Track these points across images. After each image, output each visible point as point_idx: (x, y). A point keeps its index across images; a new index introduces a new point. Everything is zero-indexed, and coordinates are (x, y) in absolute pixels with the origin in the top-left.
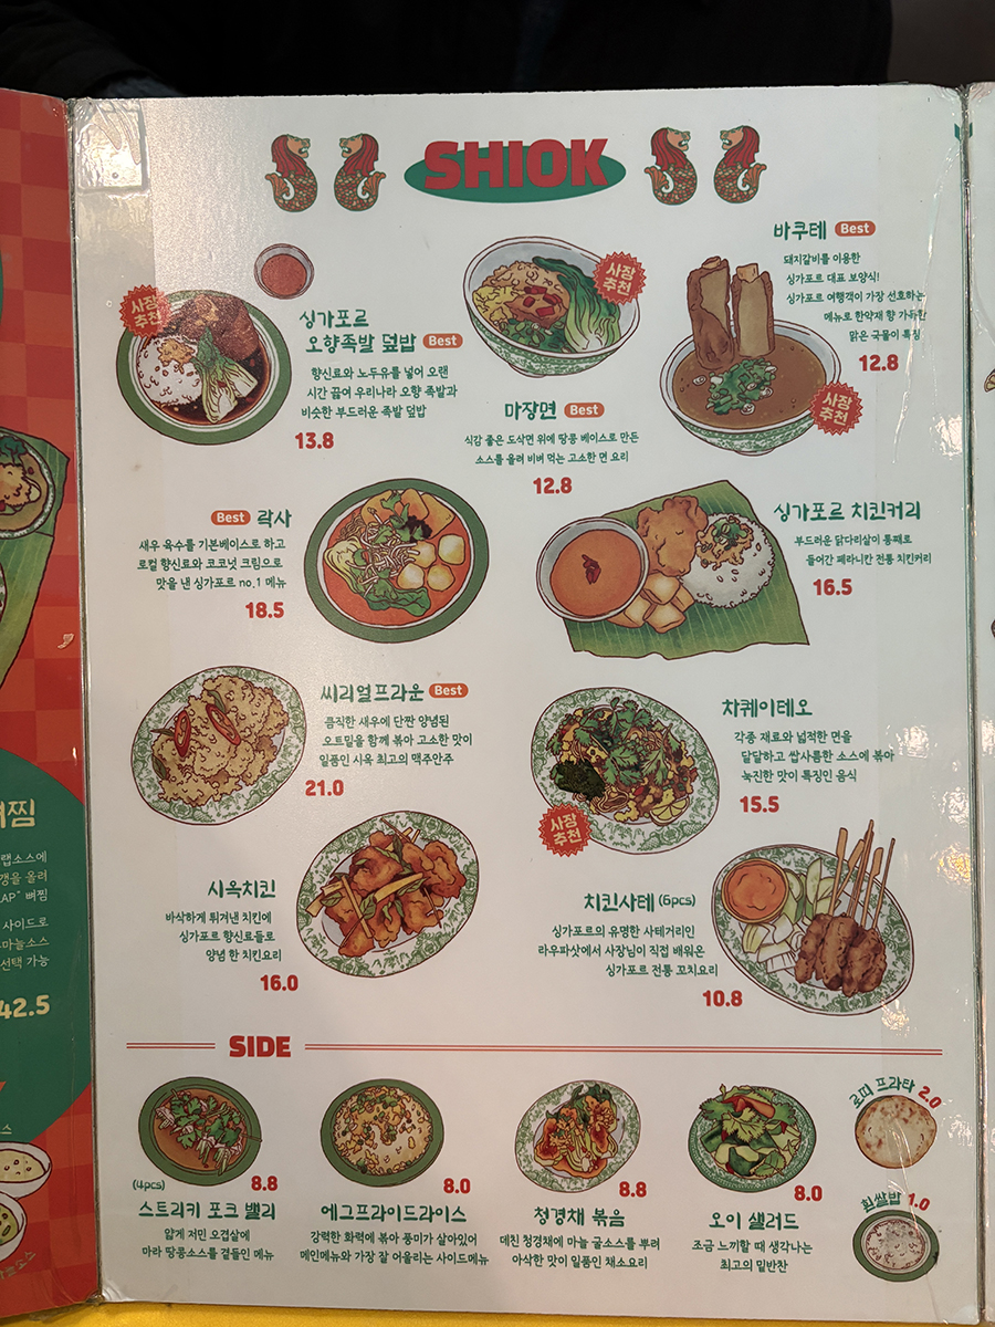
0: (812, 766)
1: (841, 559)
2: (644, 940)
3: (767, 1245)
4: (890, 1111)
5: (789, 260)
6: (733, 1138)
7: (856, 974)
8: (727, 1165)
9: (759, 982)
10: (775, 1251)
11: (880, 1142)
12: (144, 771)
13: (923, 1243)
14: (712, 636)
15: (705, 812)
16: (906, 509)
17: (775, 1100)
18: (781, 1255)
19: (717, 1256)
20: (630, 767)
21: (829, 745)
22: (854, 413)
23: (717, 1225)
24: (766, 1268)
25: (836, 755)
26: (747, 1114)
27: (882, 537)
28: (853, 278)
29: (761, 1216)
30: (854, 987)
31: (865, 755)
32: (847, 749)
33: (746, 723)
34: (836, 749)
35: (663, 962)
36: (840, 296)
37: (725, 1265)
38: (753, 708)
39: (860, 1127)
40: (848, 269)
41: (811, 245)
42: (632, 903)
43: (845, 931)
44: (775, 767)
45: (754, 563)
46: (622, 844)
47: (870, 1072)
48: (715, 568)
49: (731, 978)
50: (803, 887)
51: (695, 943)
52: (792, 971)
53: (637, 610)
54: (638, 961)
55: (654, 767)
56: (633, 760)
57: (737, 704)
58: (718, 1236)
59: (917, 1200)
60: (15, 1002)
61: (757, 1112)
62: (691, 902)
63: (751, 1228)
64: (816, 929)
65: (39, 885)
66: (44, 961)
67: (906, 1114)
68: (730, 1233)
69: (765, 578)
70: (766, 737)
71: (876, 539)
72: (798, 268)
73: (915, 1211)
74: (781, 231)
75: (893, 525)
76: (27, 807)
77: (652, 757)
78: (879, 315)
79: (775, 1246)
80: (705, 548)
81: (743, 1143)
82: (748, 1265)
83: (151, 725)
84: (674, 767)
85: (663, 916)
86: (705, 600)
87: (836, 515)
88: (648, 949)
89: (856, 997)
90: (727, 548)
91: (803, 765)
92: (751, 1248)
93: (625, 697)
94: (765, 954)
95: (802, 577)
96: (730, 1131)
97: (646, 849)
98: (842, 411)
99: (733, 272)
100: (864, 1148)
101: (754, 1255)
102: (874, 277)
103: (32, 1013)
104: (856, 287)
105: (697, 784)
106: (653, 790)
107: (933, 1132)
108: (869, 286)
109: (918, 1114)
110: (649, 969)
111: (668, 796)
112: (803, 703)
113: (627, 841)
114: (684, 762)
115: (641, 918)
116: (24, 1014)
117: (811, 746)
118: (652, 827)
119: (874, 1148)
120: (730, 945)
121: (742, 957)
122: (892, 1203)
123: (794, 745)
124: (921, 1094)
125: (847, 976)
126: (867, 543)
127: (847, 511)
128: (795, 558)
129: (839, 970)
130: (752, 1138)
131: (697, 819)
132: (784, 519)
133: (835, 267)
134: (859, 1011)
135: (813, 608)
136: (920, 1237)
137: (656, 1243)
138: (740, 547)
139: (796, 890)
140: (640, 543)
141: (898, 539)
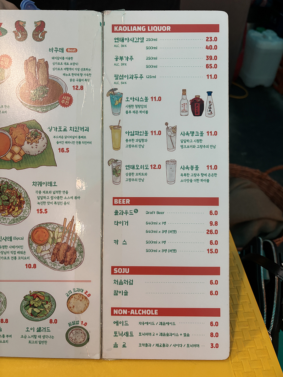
0: (57, 200)
1: (66, 142)
2: (9, 249)
3: (42, 336)
4: (76, 297)
5: (53, 58)
6: (33, 306)
7: (68, 259)
8: (31, 314)
9: (41, 261)
10: (44, 338)
11: (74, 306)
13: (85, 335)
14: (30, 163)
15: (27, 213)
16: (85, 129)
17: (45, 295)
18: (46, 339)
19: (28, 339)
20: (6, 201)
21: (62, 194)
22: (71, 101)
23: (28, 331)
24: (41, 343)
25: (64, 197)
26: (37, 299)
27: (78, 137)
28: (71, 64)
29: (40, 328)
30: (68, 263)
31: (72, 198)
32: (67, 196)
33: (38, 188)
34: (64, 195)
35: (14, 256)
36: (67, 69)
37: (30, 342)
38: (41, 184)
39: (68, 302)
40: (70, 62)
41: (59, 54)
42: (6, 239)
43: (65, 247)
44: (46, 201)
45: (42, 143)
46: (3, 222)
47: (71, 287)
48: (31, 144)
49: (33, 260)
50: (54, 235)
51: (23, 250)
52: (50, 258)
53: (9, 156)
54: (7, 255)
55: (13, 200)
56: (7, 199)
57: (36, 183)
58: (28, 334)
59: (84, 323)
61: (40, 299)
62: (22, 239)
63: (37, 331)
64: (57, 246)
67: (81, 298)
68: (31, 333)
69: (45, 147)
70: (44, 192)
71: (76, 137)
72: (55, 61)
73: (83, 326)
74: (51, 50)
75: (81, 133)
77: (12, 198)
78: (78, 75)
79: (44, 337)
80: (28, 138)
81: (35, 307)
82: (36, 342)
84: (18, 201)
85: (14, 243)
86: (28, 153)
87: (65, 130)
88: (10, 252)
89: (68, 266)
90: (34, 139)
91: (54, 200)
92: (37, 337)
93: (5, 180)
94: (43, 254)
95: (55, 147)
96: (32, 304)
97: (10, 224)
98: (67, 101)
99: (37, 61)
100: (69, 308)
101: (38, 339)
102: (77, 64)
104: (72, 67)
105: (25, 205)
106: (12, 207)
107: (88, 304)
108: (76, 66)
109: (84, 299)
110: (10, 258)
111: (17, 209)
112: (55, 183)
113: (5, 221)
114: (21, 199)
115: (8, 243)
117: (57, 195)
118: (12, 218)
119: (72, 308)
120: (33, 251)
121: (36, 254)
122: (77, 324)
123: (52, 195)
124: (85, 293)
125: (66, 260)
126: (74, 138)
127: (68, 129)
128: (53, 142)
129: (63, 258)
130: (38, 306)
131: (25, 215)
132: (50, 131)
133: (66, 61)
134: (69, 270)
135: (58, 156)
136: (84, 334)
137: (11, 336)
138: (38, 138)
139: (52, 235)
140: (10, 137)
141: (82, 137)
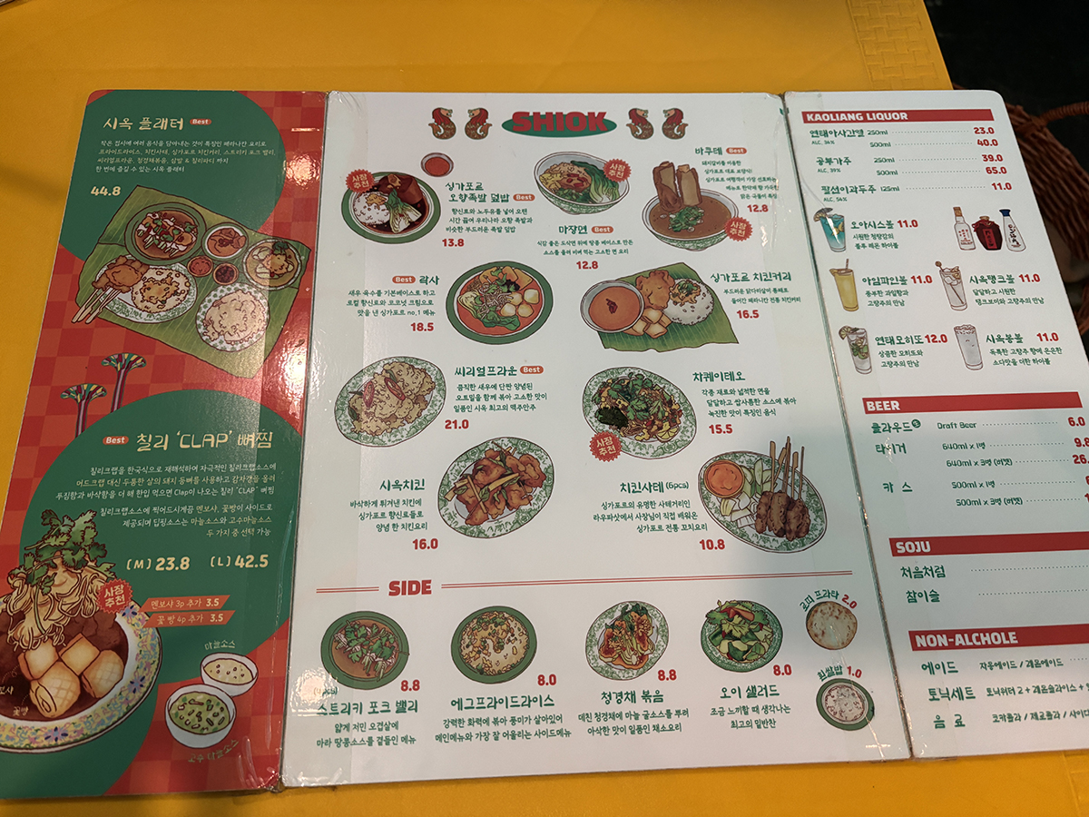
0: (749, 408)
1: (751, 300)
2: (659, 510)
3: (760, 708)
4: (826, 611)
5: (705, 163)
6: (730, 636)
7: (793, 527)
8: (728, 654)
9: (734, 533)
10: (766, 713)
11: (823, 633)
12: (343, 416)
13: (863, 701)
14: (683, 340)
15: (689, 434)
16: (783, 276)
17: (753, 609)
18: (770, 715)
19: (728, 718)
20: (642, 410)
21: (757, 396)
22: (748, 231)
23: (725, 697)
24: (762, 726)
25: (762, 401)
26: (737, 619)
27: (772, 289)
28: (739, 171)
29: (754, 688)
30: (793, 535)
31: (779, 401)
32: (768, 398)
33: (707, 385)
34: (763, 397)
35: (673, 523)
36: (733, 179)
37: (734, 725)
38: (711, 377)
39: (809, 624)
40: (736, 168)
41: (714, 157)
42: (650, 487)
43: (783, 501)
44: (728, 408)
45: (702, 304)
46: (641, 453)
47: (810, 587)
48: (681, 305)
49: (716, 532)
50: (753, 476)
51: (691, 511)
52: (753, 526)
53: (640, 327)
54: (656, 522)
55: (656, 409)
56: (644, 406)
57: (701, 375)
58: (727, 704)
59: (853, 671)
60: (247, 557)
61: (743, 618)
62: (686, 486)
63: (748, 697)
64: (765, 500)
65: (270, 484)
66: (267, 533)
67: (837, 613)
68: (735, 702)
69: (710, 310)
70: (720, 392)
71: (769, 290)
72: (710, 167)
73: (854, 679)
74: (699, 151)
75: (776, 284)
76: (268, 436)
77: (655, 404)
78: (755, 187)
79: (766, 708)
80: (675, 295)
81: (737, 639)
82: (749, 724)
83: (349, 389)
84: (668, 410)
85: (669, 495)
86: (677, 321)
87: (745, 279)
88: (662, 515)
89: (795, 541)
90: (687, 295)
91: (743, 407)
92: (750, 711)
93: (637, 372)
94: (735, 516)
95: (731, 310)
96: (727, 631)
97: (656, 456)
98: (742, 230)
99: (676, 168)
100: (814, 637)
101: (753, 716)
102: (749, 171)
103: (256, 566)
104: (741, 175)
105: (683, 419)
106: (657, 422)
107: (855, 624)
108: (747, 175)
109: (844, 613)
110: (664, 527)
111: (666, 426)
112: (739, 374)
113: (644, 451)
114: (674, 407)
115: (656, 496)
116: (252, 566)
117: (747, 397)
118: (659, 443)
119: (820, 637)
120: (713, 511)
121: (721, 519)
122: (837, 674)
123: (737, 396)
124: (843, 600)
125: (788, 528)
126: (764, 292)
127: (751, 277)
128: (725, 301)
129: (782, 525)
130: (742, 635)
131: (685, 438)
132: (717, 281)
133: (728, 167)
134: (798, 549)
135: (737, 325)
136: (860, 697)
137: (686, 712)
138: (694, 295)
139: (749, 478)
140: (638, 293)
141: (781, 290)
